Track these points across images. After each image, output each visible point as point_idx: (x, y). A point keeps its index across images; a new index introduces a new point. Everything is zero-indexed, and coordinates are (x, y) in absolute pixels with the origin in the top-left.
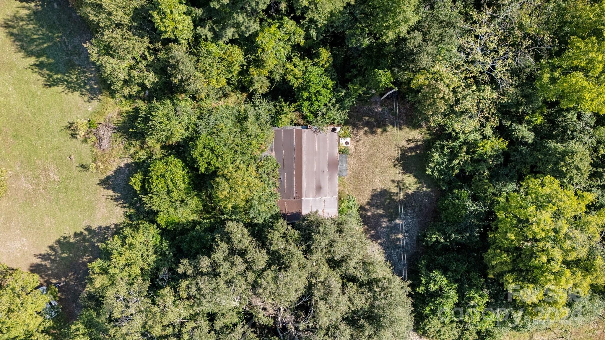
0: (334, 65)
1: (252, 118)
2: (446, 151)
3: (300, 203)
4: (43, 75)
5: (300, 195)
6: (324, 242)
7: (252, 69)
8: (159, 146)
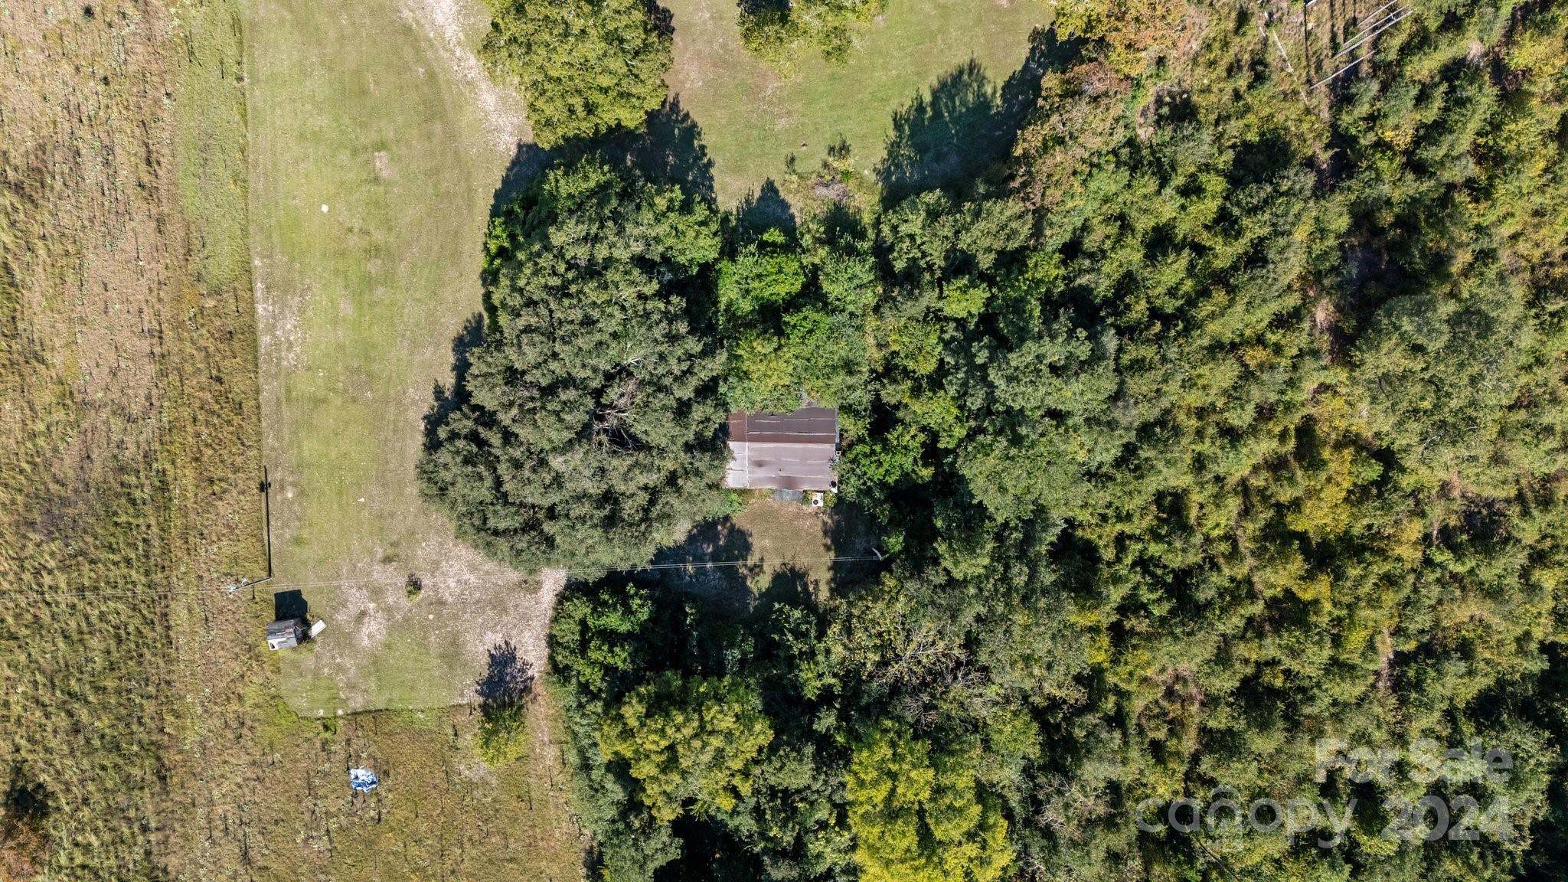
0: (916, 485)
1: (851, 380)
2: (804, 627)
3: (742, 439)
4: (908, 111)
5: (752, 439)
6: (701, 465)
7: (909, 383)
8: (817, 261)
